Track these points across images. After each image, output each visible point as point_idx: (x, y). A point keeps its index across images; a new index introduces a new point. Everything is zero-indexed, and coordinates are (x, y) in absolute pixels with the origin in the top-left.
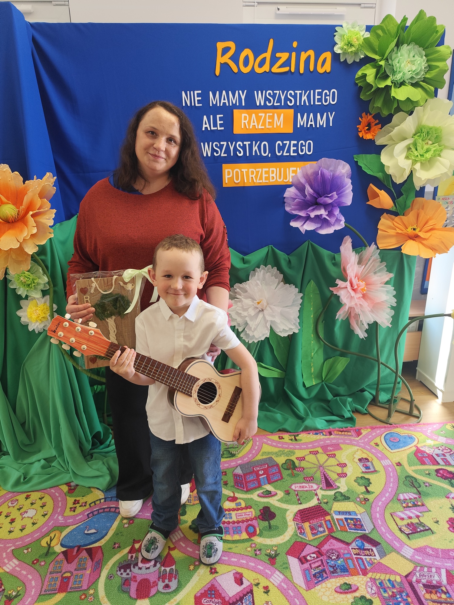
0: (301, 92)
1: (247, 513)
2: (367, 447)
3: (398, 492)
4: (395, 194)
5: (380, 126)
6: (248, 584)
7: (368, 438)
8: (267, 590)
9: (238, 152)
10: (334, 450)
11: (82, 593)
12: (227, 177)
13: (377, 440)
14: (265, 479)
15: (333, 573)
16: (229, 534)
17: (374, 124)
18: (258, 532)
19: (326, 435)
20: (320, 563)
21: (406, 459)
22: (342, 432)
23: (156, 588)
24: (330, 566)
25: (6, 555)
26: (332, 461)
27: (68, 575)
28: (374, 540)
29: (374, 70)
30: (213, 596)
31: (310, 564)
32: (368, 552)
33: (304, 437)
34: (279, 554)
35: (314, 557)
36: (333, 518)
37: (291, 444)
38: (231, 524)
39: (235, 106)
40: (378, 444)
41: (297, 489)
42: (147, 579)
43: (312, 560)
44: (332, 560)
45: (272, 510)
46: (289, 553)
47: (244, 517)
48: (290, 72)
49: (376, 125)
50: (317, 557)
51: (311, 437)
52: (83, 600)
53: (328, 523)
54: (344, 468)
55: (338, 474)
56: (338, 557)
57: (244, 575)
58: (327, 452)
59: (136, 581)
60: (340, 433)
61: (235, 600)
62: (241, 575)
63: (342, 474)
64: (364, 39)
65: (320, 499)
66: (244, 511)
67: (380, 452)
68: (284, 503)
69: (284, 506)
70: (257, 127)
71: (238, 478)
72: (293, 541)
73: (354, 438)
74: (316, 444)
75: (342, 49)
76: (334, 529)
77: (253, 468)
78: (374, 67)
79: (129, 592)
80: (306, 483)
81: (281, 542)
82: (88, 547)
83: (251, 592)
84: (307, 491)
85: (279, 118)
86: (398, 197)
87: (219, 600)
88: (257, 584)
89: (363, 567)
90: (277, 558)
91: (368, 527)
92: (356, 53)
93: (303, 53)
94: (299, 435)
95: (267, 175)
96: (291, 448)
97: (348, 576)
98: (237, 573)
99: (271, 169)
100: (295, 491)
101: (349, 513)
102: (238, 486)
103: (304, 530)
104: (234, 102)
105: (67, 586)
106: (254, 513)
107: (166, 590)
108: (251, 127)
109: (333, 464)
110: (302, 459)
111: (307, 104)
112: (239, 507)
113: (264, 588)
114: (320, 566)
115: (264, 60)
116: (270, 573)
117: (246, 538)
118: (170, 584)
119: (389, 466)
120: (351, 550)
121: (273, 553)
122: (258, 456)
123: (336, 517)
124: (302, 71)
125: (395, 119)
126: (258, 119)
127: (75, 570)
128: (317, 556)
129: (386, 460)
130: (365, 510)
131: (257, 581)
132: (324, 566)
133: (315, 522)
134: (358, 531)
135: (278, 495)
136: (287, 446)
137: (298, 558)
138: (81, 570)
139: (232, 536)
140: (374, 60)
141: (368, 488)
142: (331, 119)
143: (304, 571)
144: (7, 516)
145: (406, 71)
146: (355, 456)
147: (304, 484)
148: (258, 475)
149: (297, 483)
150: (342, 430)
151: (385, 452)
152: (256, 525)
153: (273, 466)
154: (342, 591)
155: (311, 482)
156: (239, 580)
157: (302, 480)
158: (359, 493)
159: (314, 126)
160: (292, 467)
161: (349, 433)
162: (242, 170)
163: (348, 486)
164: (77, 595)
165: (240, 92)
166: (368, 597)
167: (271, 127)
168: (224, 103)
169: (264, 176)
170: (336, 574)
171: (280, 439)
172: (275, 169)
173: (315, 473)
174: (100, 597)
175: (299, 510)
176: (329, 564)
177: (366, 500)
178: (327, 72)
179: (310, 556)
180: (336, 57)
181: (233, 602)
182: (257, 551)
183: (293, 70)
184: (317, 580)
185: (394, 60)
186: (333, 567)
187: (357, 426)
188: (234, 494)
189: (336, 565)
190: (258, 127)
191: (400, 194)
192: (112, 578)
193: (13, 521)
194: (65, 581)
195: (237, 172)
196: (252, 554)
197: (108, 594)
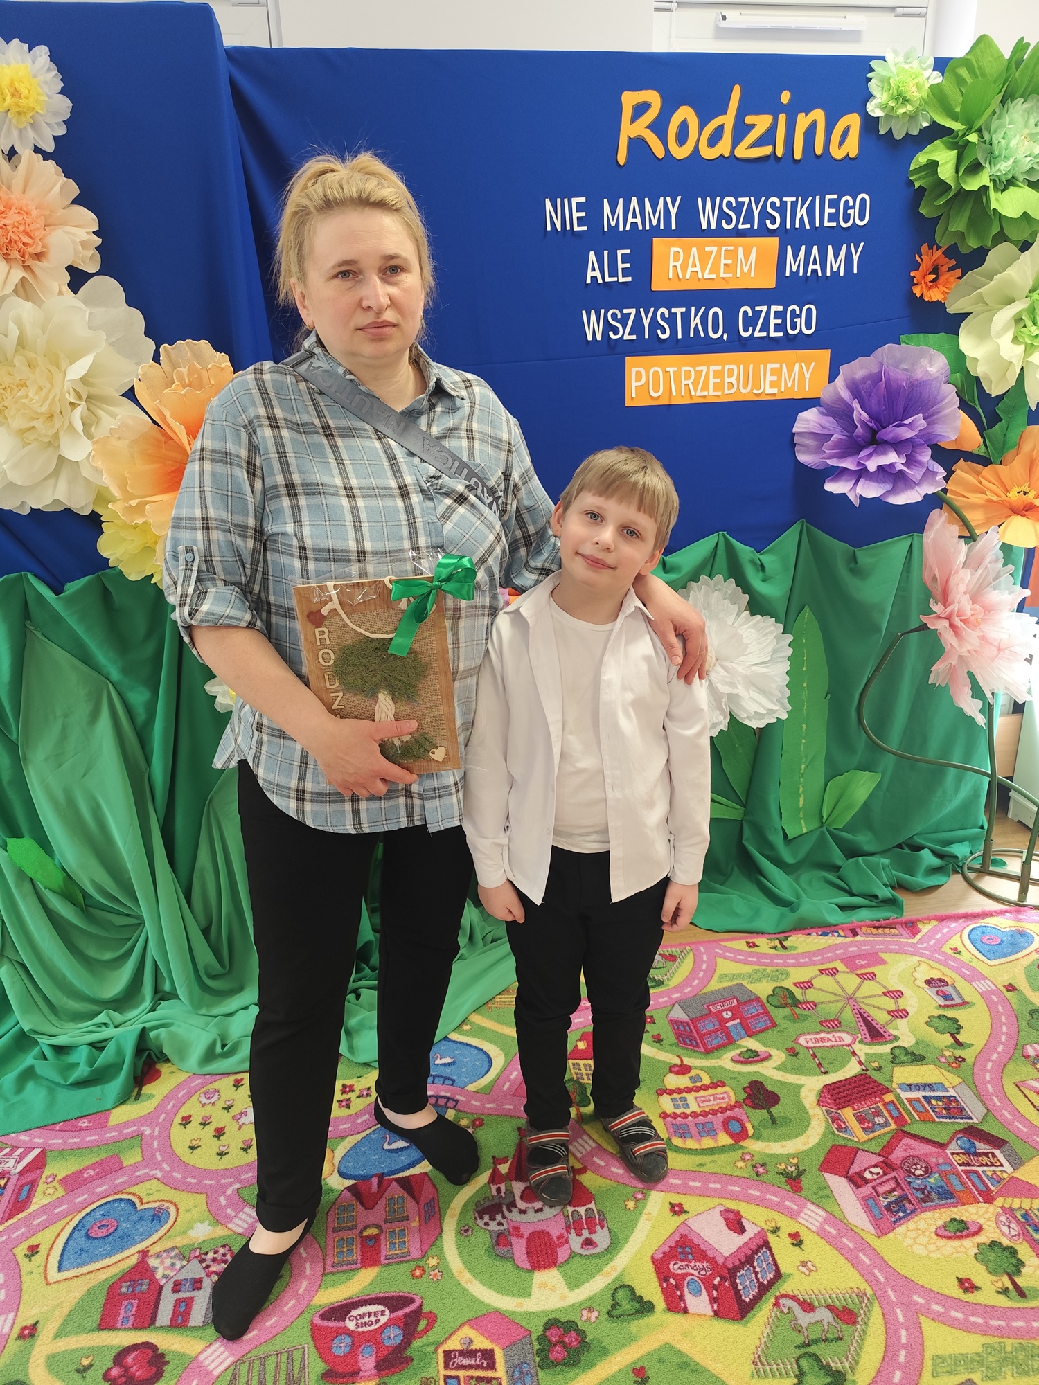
0: (794, 199)
1: (718, 1096)
2: (937, 956)
3: (1021, 1043)
4: (984, 419)
5: (958, 272)
6: (756, 1230)
7: (935, 939)
8: (797, 1240)
9: (659, 331)
10: (869, 966)
11: (412, 1265)
12: (634, 384)
13: (955, 942)
14: (739, 1027)
15: (925, 1202)
16: (692, 1137)
17: (946, 268)
18: (751, 1131)
19: (845, 937)
20: (892, 1184)
21: (1024, 976)
22: (877, 928)
23: (566, 1246)
24: (914, 1188)
25: (228, 1198)
26: (869, 988)
27: (375, 1231)
28: (993, 1136)
29: (953, 154)
30: (690, 1257)
31: (874, 1188)
32: (986, 1159)
33: (800, 942)
34: (805, 1170)
35: (878, 1174)
36: (898, 1097)
37: (777, 956)
38: (690, 1118)
39: (655, 231)
40: (959, 950)
41: (811, 1044)
42: (543, 1232)
43: (875, 1179)
44: (918, 1177)
45: (770, 1088)
46: (824, 1168)
47: (715, 1102)
48: (772, 157)
49: (951, 269)
50: (885, 1174)
51: (816, 940)
52: (419, 1277)
53: (892, 1107)
54: (900, 1000)
55: (889, 1012)
56: (928, 1171)
57: (742, 1214)
58: (857, 969)
59: (521, 1236)
60: (874, 931)
61: (737, 1263)
62: (737, 1214)
63: (896, 1011)
64: (931, 87)
65: (863, 1061)
66: (711, 1091)
67: (967, 966)
68: (792, 1073)
69: (792, 1079)
70: (700, 277)
71: (682, 1028)
72: (829, 1145)
73: (906, 940)
74: (829, 955)
75: (883, 107)
76: (907, 1118)
77: (708, 1006)
78: (952, 146)
79: (513, 1257)
80: (828, 1032)
81: (804, 1148)
82: (401, 1175)
83: (766, 1244)
84: (832, 1047)
85: (747, 256)
86: (991, 425)
87: (705, 1265)
88: (776, 1230)
89: (982, 1188)
90: (803, 1178)
91: (976, 1112)
92: (912, 117)
93: (801, 116)
94: (789, 939)
95: (718, 380)
96: (778, 965)
97: (956, 1207)
98: (727, 1211)
99: (727, 367)
100: (808, 1048)
101: (931, 1087)
102: (685, 1043)
103: (844, 1122)
104: (655, 223)
105: (379, 1253)
106: (732, 1095)
107: (588, 1249)
108: (688, 277)
109: (875, 993)
110: (807, 985)
111: (807, 226)
112: (699, 1084)
113: (790, 1235)
114: (894, 1190)
115: (721, 128)
116: (795, 1207)
117: (729, 1143)
118: (594, 1237)
119: (992, 992)
120: (951, 1157)
121: (793, 1169)
122: (712, 982)
123: (905, 1095)
124: (798, 155)
125: (992, 258)
126: (704, 257)
127: (386, 1221)
128: (884, 1172)
129: (982, 982)
130: (961, 1080)
131: (773, 1225)
132: (903, 1190)
133: (863, 1107)
134: (957, 1121)
135: (774, 1057)
136: (769, 961)
137: (846, 1177)
138: (397, 1220)
139: (699, 1141)
140: (949, 131)
141: (957, 1036)
142: (856, 257)
143: (864, 1200)
144: (204, 1124)
145: (1020, 155)
146: (916, 974)
147: (822, 1035)
148: (723, 1022)
149: (809, 1033)
150: (877, 924)
151: (975, 964)
152: (743, 1118)
153: (749, 1002)
154: (949, 1234)
155: (836, 1029)
156: (735, 1223)
157: (819, 1027)
158: (943, 1048)
159: (820, 274)
160: (789, 1001)
161: (892, 931)
162: (667, 369)
163: (914, 1035)
164: (404, 1269)
165: (668, 199)
166: (1005, 1242)
167: (731, 275)
168: (634, 225)
169: (712, 381)
170: (932, 1204)
171: (750, 947)
172: (734, 367)
173: (842, 1010)
174: (454, 1272)
175: (825, 1086)
176: (913, 1185)
177: (960, 1060)
178: (851, 156)
179: (871, 1172)
180: (870, 124)
181: (735, 1266)
182: (760, 1167)
183: (779, 153)
184: (895, 1216)
185: (995, 132)
186: (922, 1191)
187: (908, 914)
188: (682, 1060)
189: (926, 1186)
190: (703, 276)
191: (994, 419)
192: (469, 1233)
193: (219, 1133)
194: (371, 1243)
195: (656, 374)
196: (749, 1173)
197: (468, 1264)
